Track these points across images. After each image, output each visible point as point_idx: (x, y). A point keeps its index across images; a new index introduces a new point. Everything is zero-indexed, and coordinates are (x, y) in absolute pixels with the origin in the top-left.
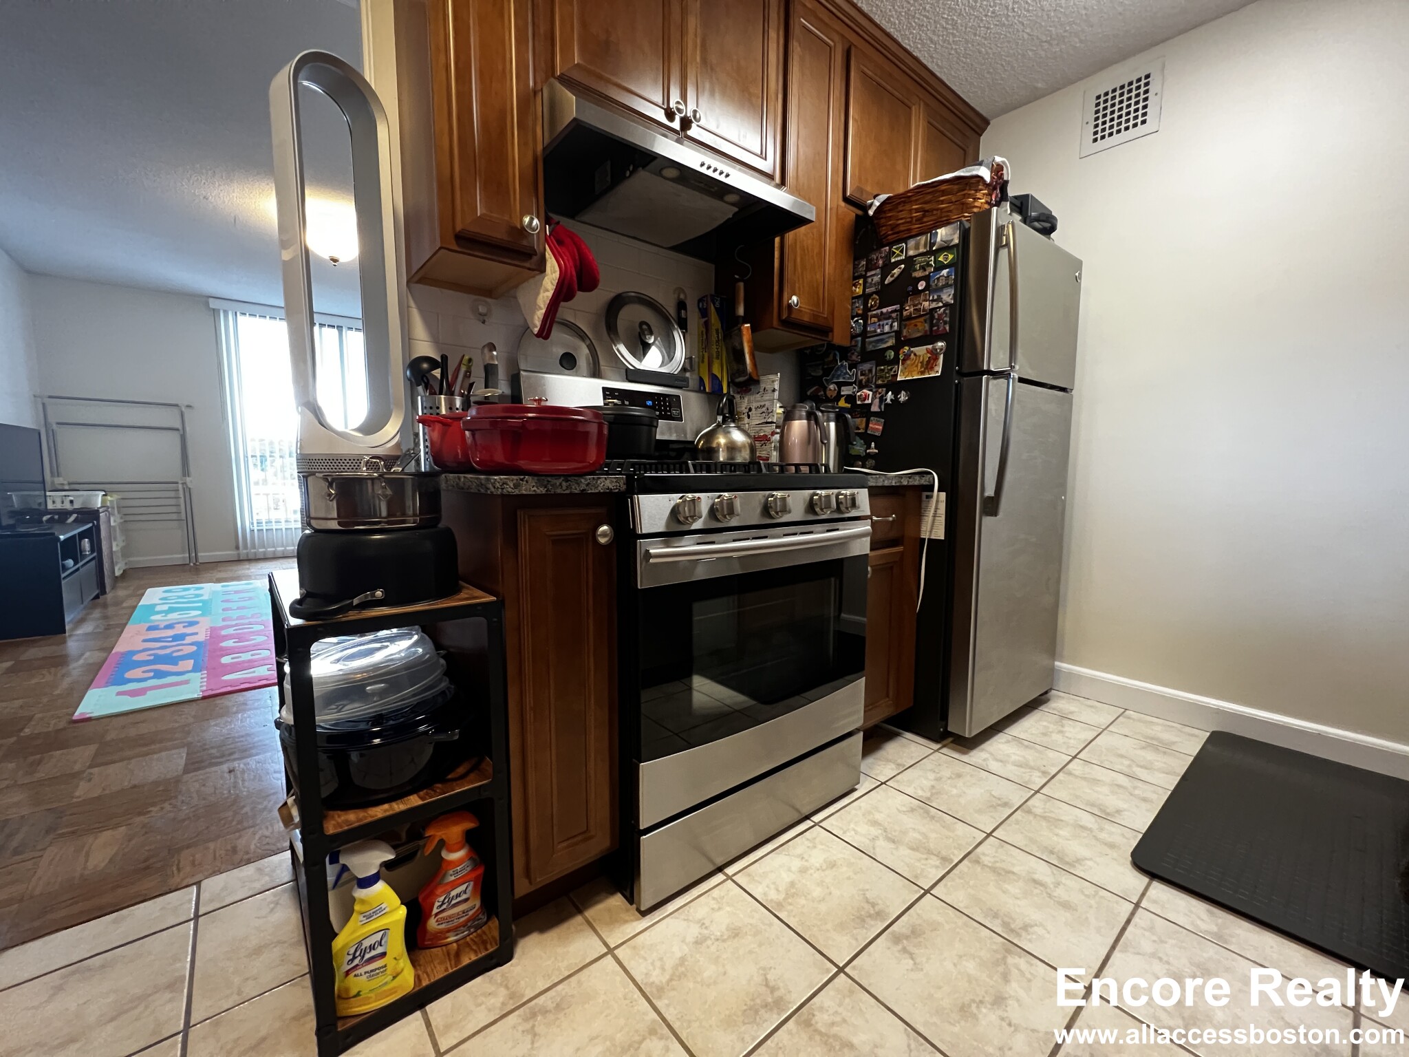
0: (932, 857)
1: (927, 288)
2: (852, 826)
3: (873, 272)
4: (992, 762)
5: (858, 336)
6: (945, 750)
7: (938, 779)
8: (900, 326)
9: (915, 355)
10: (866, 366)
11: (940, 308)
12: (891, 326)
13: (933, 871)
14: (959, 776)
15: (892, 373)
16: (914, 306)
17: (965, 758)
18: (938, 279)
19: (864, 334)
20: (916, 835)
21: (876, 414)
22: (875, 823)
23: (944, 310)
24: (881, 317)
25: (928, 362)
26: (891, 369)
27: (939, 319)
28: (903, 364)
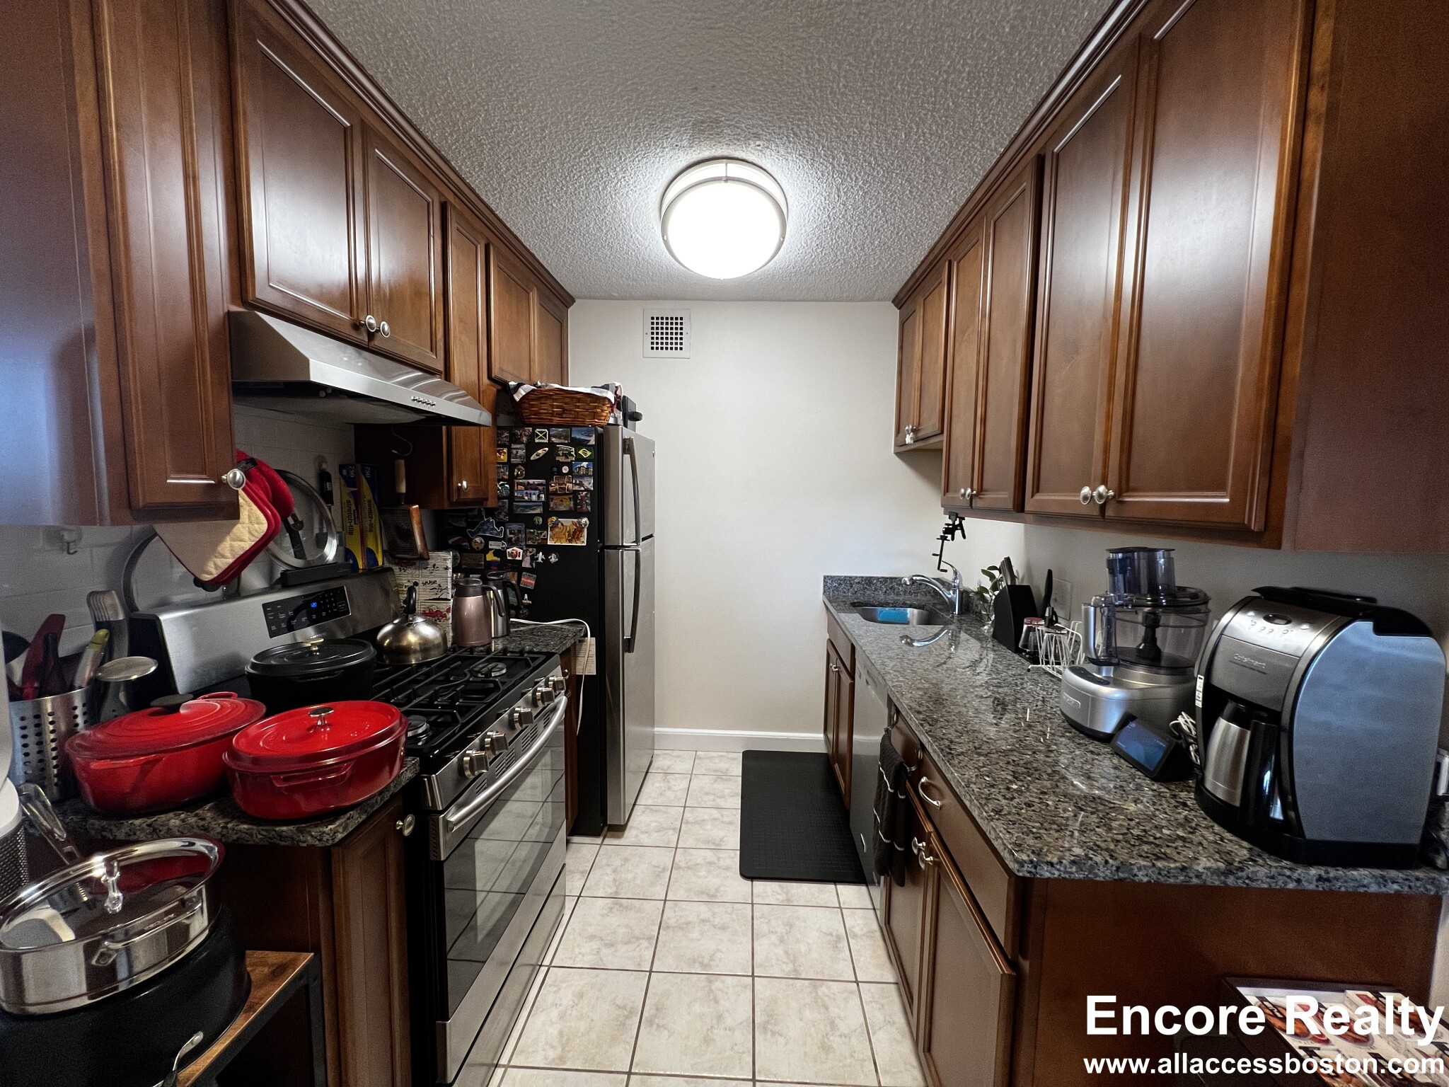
0: (641, 941)
1: (570, 472)
2: (577, 950)
3: (518, 446)
4: (642, 836)
5: (505, 498)
6: (607, 841)
7: (615, 871)
8: (547, 497)
9: (562, 525)
10: (515, 527)
11: (583, 491)
12: (539, 497)
13: (646, 952)
14: (626, 860)
15: (542, 537)
16: (559, 484)
17: (622, 841)
18: (579, 468)
19: (511, 497)
20: (623, 930)
21: (526, 570)
22: (592, 937)
23: (586, 495)
24: (528, 486)
25: (574, 532)
26: (541, 534)
27: (582, 500)
28: (551, 530)
